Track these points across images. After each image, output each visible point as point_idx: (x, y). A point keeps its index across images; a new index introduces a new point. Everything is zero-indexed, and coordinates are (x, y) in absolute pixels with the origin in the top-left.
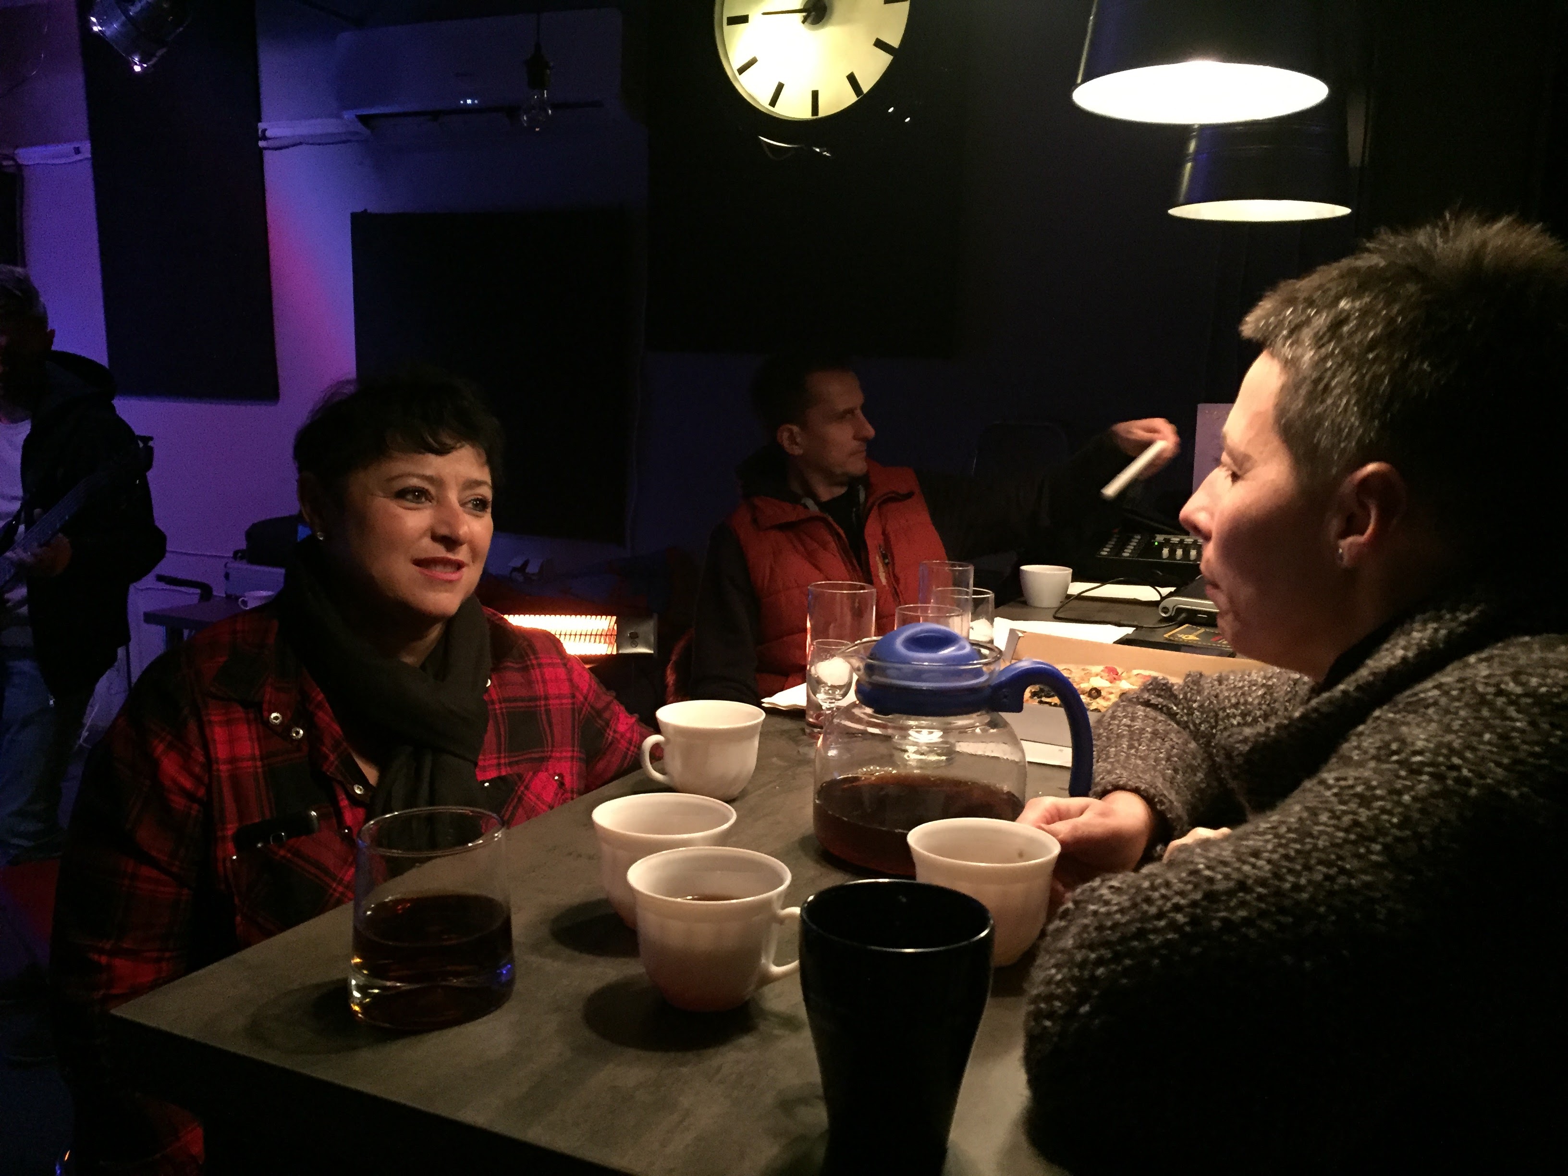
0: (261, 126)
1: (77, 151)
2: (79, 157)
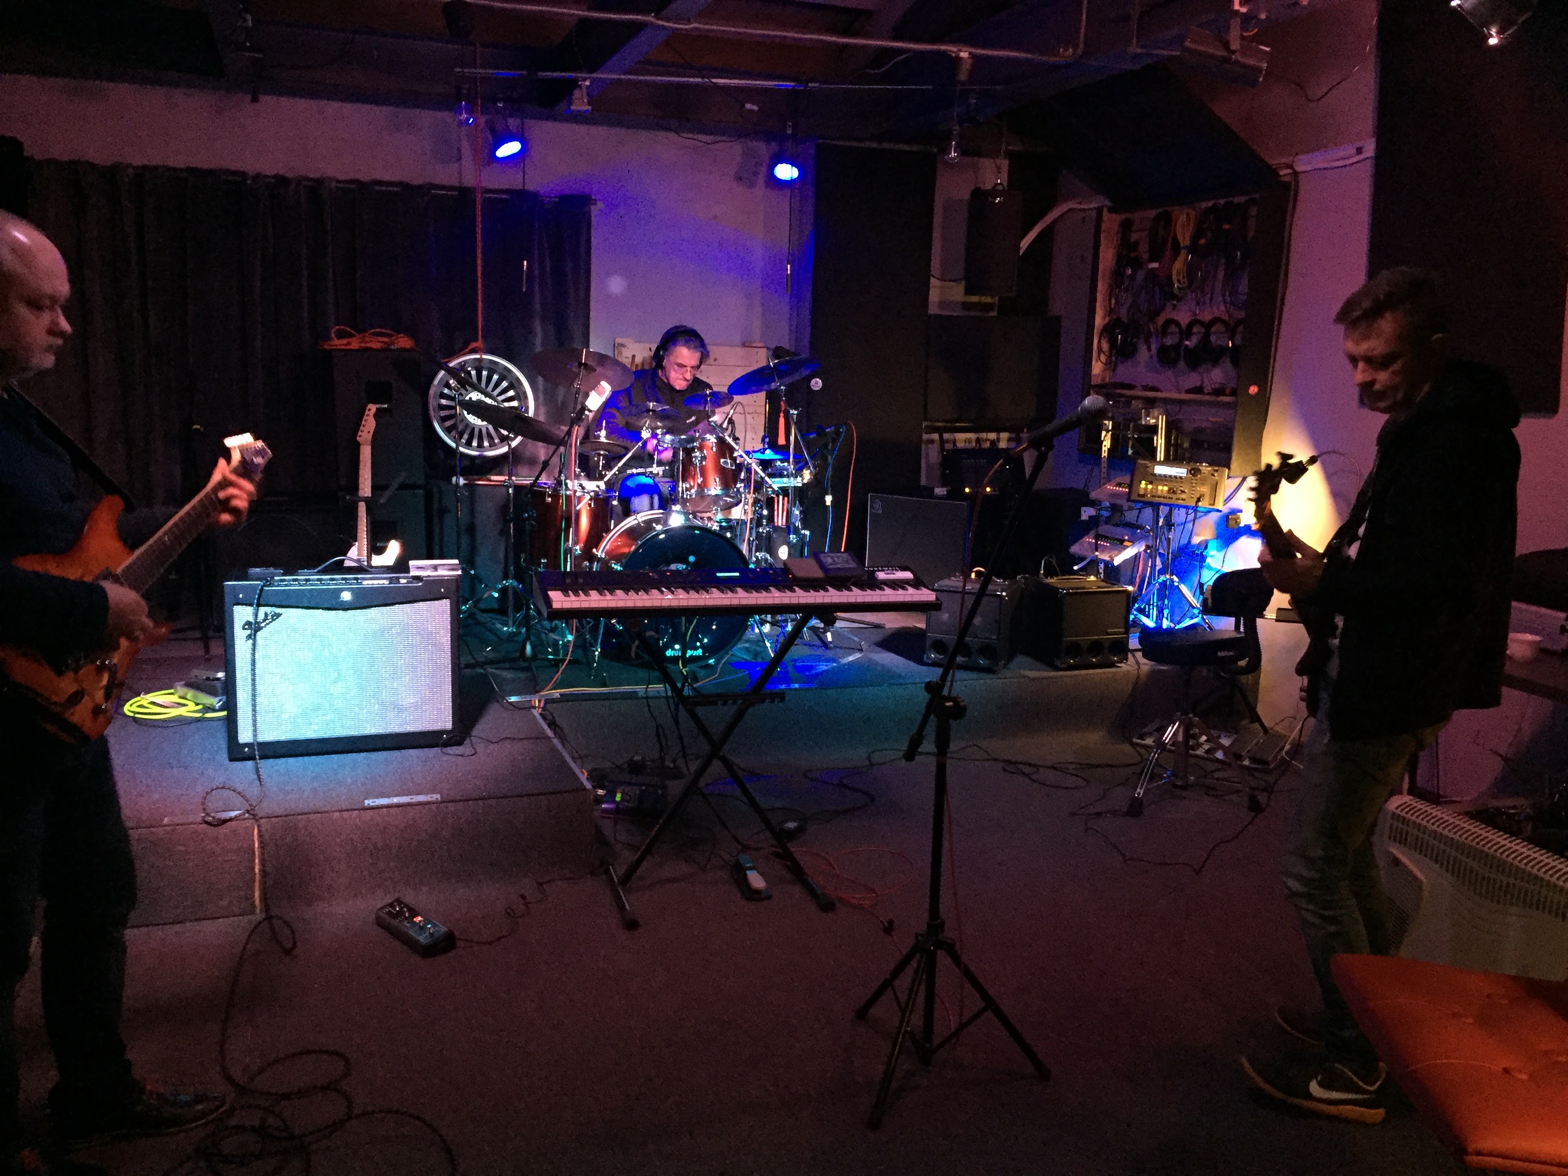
1: (1359, 151)
2: (1361, 157)
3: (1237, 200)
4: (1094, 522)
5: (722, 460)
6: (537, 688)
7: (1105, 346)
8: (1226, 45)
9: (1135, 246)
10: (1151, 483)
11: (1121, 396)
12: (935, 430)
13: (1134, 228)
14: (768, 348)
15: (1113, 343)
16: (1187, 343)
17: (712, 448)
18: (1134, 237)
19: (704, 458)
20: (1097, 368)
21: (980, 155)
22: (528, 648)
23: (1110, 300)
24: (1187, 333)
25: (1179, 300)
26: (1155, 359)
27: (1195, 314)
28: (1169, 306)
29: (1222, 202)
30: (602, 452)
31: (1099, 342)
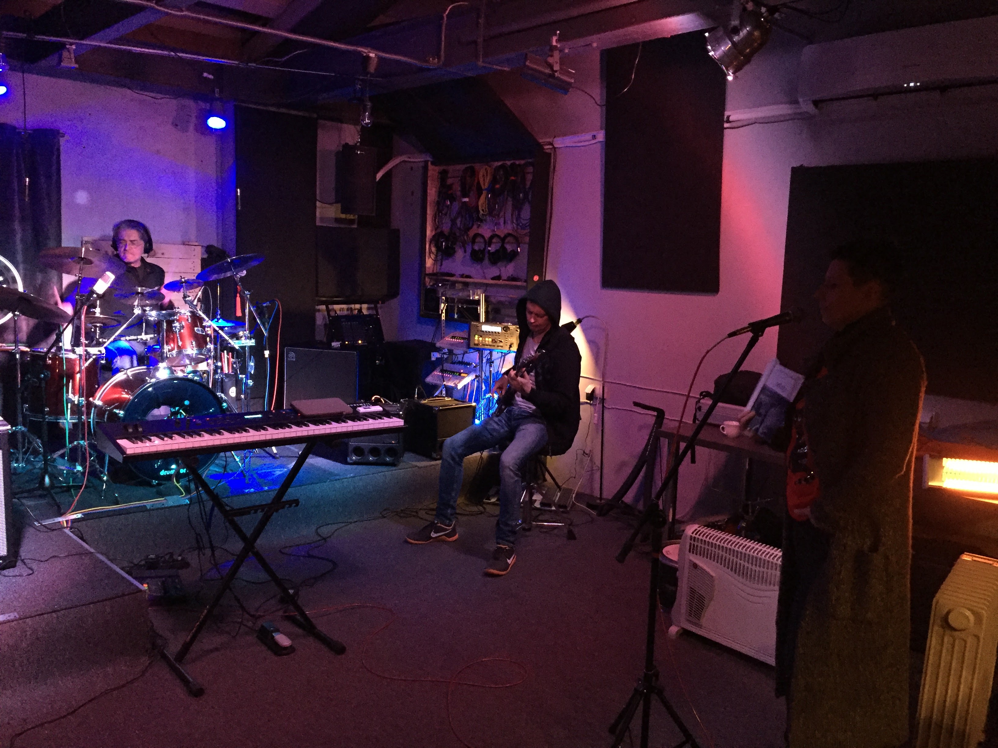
0: (727, 113)
1: (594, 137)
2: (595, 141)
3: (517, 162)
4: (440, 361)
5: (196, 329)
6: (62, 511)
7: (433, 249)
8: (551, 66)
9: (450, 187)
10: (481, 336)
11: (448, 281)
12: (322, 303)
13: (449, 175)
14: (202, 246)
15: (439, 248)
16: (489, 249)
17: (188, 320)
18: (449, 181)
19: (183, 327)
20: (429, 262)
21: (342, 122)
22: (47, 480)
23: (435, 220)
24: (489, 243)
25: (481, 221)
26: (468, 257)
27: (494, 231)
28: (475, 227)
29: (509, 163)
30: (98, 325)
31: (430, 245)
